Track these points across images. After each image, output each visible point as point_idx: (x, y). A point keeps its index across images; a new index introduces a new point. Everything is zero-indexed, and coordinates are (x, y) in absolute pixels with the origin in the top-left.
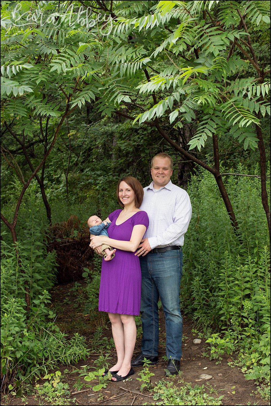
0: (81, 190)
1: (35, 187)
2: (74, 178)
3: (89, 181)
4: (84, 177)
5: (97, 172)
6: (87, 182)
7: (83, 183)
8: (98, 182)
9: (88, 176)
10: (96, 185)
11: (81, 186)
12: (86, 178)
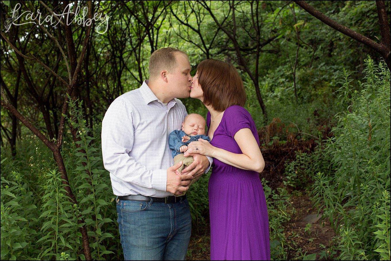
0: (314, 87)
1: (267, 86)
2: (307, 74)
3: (324, 77)
4: (318, 73)
5: (333, 67)
6: (321, 78)
7: (316, 80)
8: (333, 77)
9: (322, 71)
10: (330, 81)
11: (314, 83)
12: (321, 73)
